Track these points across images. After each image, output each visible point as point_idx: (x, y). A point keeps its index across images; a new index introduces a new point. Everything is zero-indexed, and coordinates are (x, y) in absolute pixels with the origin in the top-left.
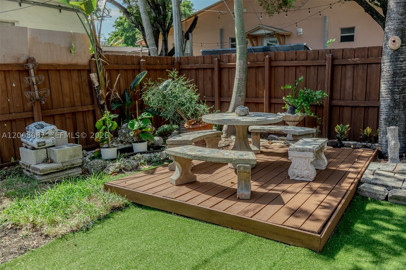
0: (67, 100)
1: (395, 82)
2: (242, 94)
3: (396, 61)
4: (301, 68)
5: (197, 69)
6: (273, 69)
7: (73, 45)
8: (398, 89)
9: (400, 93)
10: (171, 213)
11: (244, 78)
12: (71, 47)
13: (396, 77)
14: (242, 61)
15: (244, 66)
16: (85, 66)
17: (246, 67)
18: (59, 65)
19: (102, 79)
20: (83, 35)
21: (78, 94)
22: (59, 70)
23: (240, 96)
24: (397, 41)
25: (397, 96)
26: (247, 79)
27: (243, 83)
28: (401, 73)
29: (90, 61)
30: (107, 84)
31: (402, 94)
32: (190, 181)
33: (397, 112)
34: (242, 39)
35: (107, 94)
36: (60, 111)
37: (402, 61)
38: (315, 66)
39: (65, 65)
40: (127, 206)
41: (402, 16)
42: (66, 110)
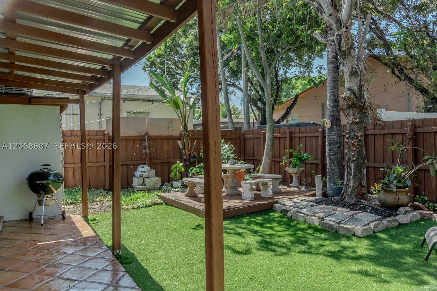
0: (166, 155)
1: (330, 148)
2: (269, 155)
3: (330, 135)
4: (308, 138)
5: (253, 138)
6: (293, 138)
7: (171, 125)
8: (332, 152)
9: (334, 155)
10: (175, 207)
11: (270, 144)
12: (170, 126)
13: (331, 145)
14: (269, 134)
15: (271, 137)
16: (177, 136)
17: (272, 138)
18: (162, 136)
19: (186, 144)
20: (177, 119)
21: (172, 152)
22: (162, 139)
23: (267, 156)
24: (328, 123)
25: (332, 157)
26: (273, 145)
27: (270, 148)
28: (334, 143)
29: (181, 134)
30: (190, 147)
32: (194, 196)
33: (333, 167)
34: (270, 120)
35: (189, 153)
36: (160, 161)
37: (334, 135)
38: (315, 137)
39: (165, 136)
40: (162, 204)
41: (332, 108)
42: (164, 161)
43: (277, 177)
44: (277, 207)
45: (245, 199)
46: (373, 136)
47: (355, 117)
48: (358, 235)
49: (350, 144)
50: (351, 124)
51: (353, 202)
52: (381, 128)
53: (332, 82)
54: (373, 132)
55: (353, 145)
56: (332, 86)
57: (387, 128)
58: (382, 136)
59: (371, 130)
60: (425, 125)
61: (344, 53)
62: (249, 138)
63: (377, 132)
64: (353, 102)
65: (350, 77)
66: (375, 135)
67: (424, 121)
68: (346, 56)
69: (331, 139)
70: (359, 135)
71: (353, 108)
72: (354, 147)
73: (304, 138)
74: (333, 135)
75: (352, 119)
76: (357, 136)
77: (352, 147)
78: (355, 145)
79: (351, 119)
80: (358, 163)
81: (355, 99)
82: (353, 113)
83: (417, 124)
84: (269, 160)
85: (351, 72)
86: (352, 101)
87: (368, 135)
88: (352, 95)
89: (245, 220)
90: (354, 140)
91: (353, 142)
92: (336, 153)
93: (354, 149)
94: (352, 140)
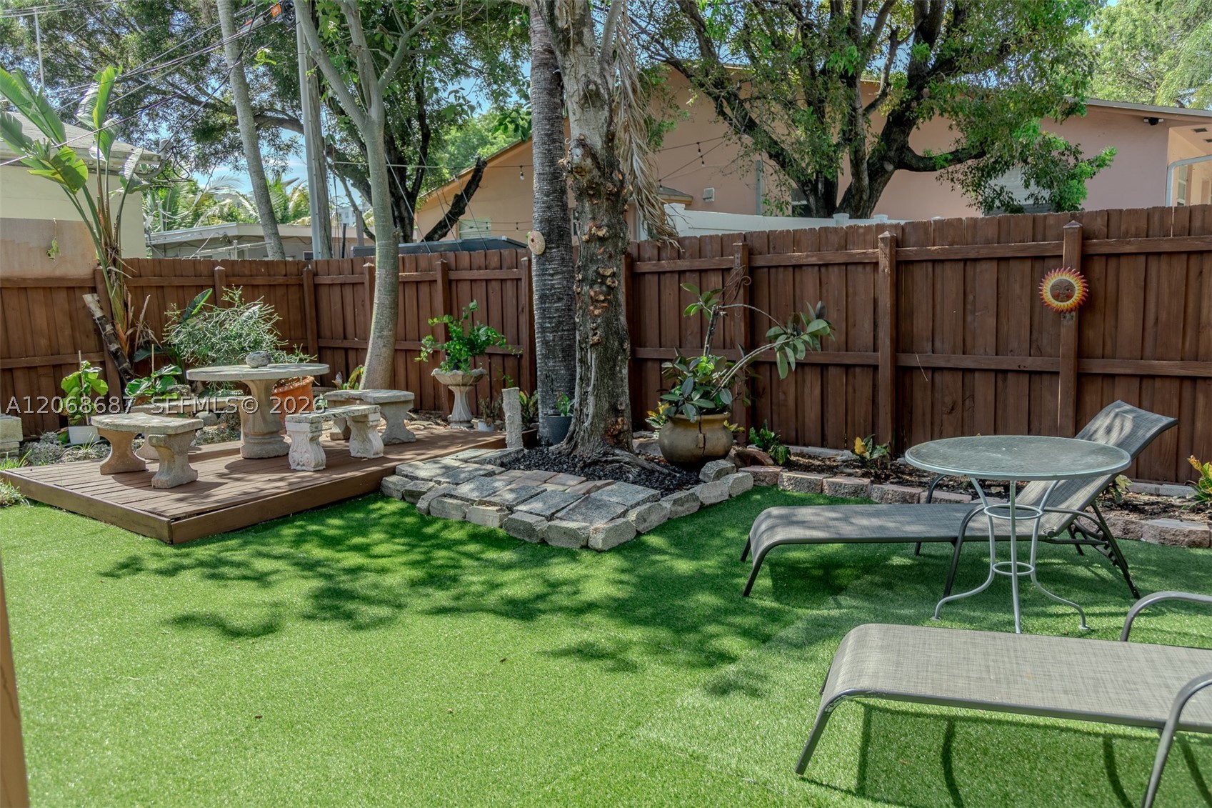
0: (43, 342)
1: (545, 310)
2: (385, 333)
3: (544, 275)
4: (493, 283)
5: (342, 285)
6: (454, 285)
7: (54, 243)
8: (550, 323)
9: (554, 330)
10: (61, 509)
11: (387, 302)
12: (50, 247)
13: (545, 303)
14: (383, 271)
15: (388, 281)
16: (84, 280)
17: (391, 283)
18: (24, 280)
19: (117, 306)
20: (79, 223)
21: (68, 332)
22: (26, 288)
23: (381, 337)
24: (536, 240)
25: (550, 337)
26: (395, 305)
27: (387, 312)
28: (552, 295)
29: (95, 271)
30: (131, 315)
31: (557, 332)
32: (130, 469)
33: (550, 363)
34: (384, 229)
35: (130, 332)
36: (24, 362)
37: (552, 275)
38: (512, 279)
39: (37, 280)
40: (17, 502)
41: (548, 196)
42: (37, 361)
43: (399, 397)
44: (391, 486)
45: (299, 468)
46: (656, 277)
47: (598, 222)
48: (597, 547)
49: (587, 299)
50: (587, 242)
51: (595, 456)
52: (675, 255)
53: (546, 122)
54: (654, 265)
55: (594, 301)
56: (546, 135)
57: (687, 255)
58: (677, 276)
59: (650, 260)
60: (774, 248)
61: (564, 37)
62: (330, 285)
63: (665, 265)
64: (591, 181)
65: (582, 107)
66: (659, 273)
67: (771, 238)
68: (569, 45)
69: (545, 285)
70: (609, 272)
71: (591, 196)
72: (596, 307)
73: (484, 284)
74: (550, 275)
75: (590, 230)
76: (604, 277)
77: (592, 308)
78: (597, 301)
79: (586, 229)
80: (606, 349)
81: (596, 172)
82: (593, 212)
83: (757, 244)
84: (385, 349)
85: (585, 94)
86: (588, 177)
87: (644, 274)
88: (589, 161)
89: (288, 532)
90: (597, 288)
91: (592, 293)
92: (560, 323)
93: (596, 312)
94: (591, 287)
